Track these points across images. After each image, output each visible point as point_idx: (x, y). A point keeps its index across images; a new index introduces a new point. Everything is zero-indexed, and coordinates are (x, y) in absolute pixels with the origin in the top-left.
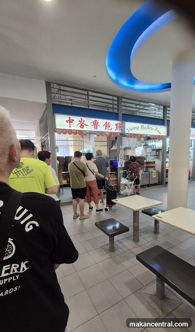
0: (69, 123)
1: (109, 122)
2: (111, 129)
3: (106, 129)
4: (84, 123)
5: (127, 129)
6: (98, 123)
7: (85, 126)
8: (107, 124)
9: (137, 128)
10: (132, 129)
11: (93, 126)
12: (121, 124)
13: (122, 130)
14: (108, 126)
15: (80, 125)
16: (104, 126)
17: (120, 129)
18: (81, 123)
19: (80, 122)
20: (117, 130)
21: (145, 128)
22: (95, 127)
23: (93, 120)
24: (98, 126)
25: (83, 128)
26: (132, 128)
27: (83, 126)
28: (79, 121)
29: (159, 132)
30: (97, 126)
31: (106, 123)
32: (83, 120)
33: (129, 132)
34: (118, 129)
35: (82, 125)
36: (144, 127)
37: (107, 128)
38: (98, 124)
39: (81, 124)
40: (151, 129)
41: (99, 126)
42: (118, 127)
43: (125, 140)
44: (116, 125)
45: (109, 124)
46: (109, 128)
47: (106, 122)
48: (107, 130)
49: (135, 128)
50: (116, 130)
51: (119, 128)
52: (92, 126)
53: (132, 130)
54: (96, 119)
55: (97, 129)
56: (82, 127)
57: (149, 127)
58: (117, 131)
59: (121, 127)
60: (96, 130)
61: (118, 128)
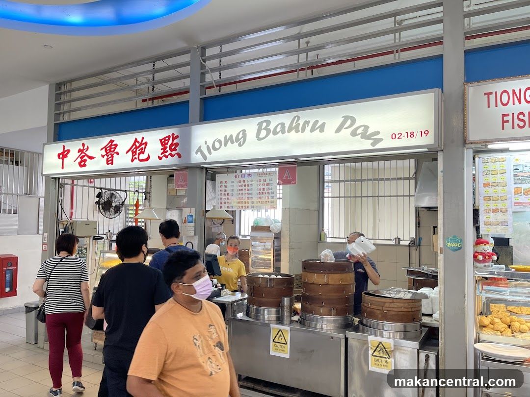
0: (61, 160)
1: (143, 138)
2: (147, 159)
3: (133, 160)
4: (87, 153)
5: (199, 150)
6: (116, 145)
7: (89, 161)
8: (138, 145)
9: (241, 139)
10: (217, 145)
11: (106, 157)
12: (177, 137)
13: (179, 155)
14: (138, 152)
15: (79, 160)
16: (130, 153)
17: (173, 153)
18: (83, 154)
19: (80, 153)
20: (164, 158)
21: (275, 133)
22: (107, 159)
23: (105, 141)
24: (115, 155)
25: (84, 165)
26: (220, 141)
27: (85, 161)
28: (79, 150)
29: (370, 131)
30: (112, 157)
31: (134, 144)
32: (86, 147)
33: (205, 158)
34: (167, 154)
35: (84, 159)
36: (272, 127)
37: (137, 156)
38: (116, 151)
39: (82, 158)
40: (312, 130)
41: (117, 153)
42: (168, 149)
43: (229, 184)
44: (163, 142)
45: (141, 144)
46: (142, 157)
47: (136, 141)
48: (137, 163)
49: (229, 140)
50: (160, 158)
51: (172, 150)
52: (103, 156)
53: (215, 149)
54: (112, 138)
55: (112, 163)
56: (82, 164)
57: (301, 122)
58: (165, 161)
59: (177, 144)
60: (110, 167)
61: (169, 152)
